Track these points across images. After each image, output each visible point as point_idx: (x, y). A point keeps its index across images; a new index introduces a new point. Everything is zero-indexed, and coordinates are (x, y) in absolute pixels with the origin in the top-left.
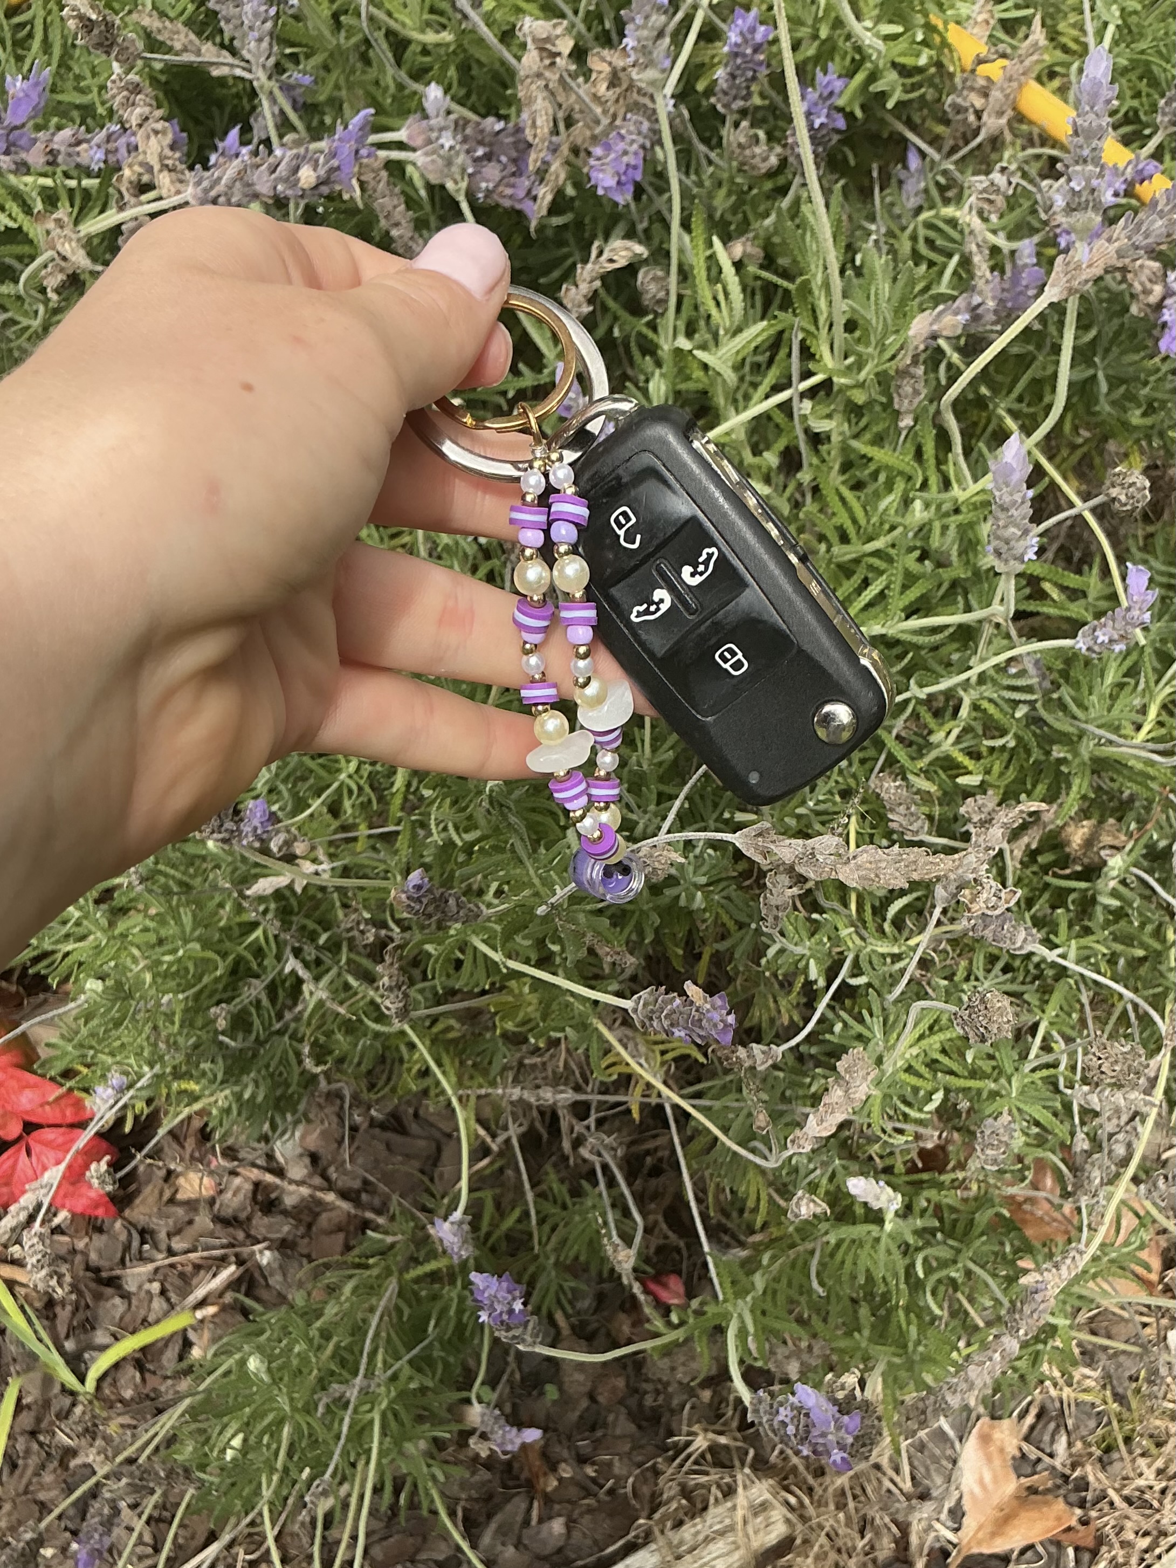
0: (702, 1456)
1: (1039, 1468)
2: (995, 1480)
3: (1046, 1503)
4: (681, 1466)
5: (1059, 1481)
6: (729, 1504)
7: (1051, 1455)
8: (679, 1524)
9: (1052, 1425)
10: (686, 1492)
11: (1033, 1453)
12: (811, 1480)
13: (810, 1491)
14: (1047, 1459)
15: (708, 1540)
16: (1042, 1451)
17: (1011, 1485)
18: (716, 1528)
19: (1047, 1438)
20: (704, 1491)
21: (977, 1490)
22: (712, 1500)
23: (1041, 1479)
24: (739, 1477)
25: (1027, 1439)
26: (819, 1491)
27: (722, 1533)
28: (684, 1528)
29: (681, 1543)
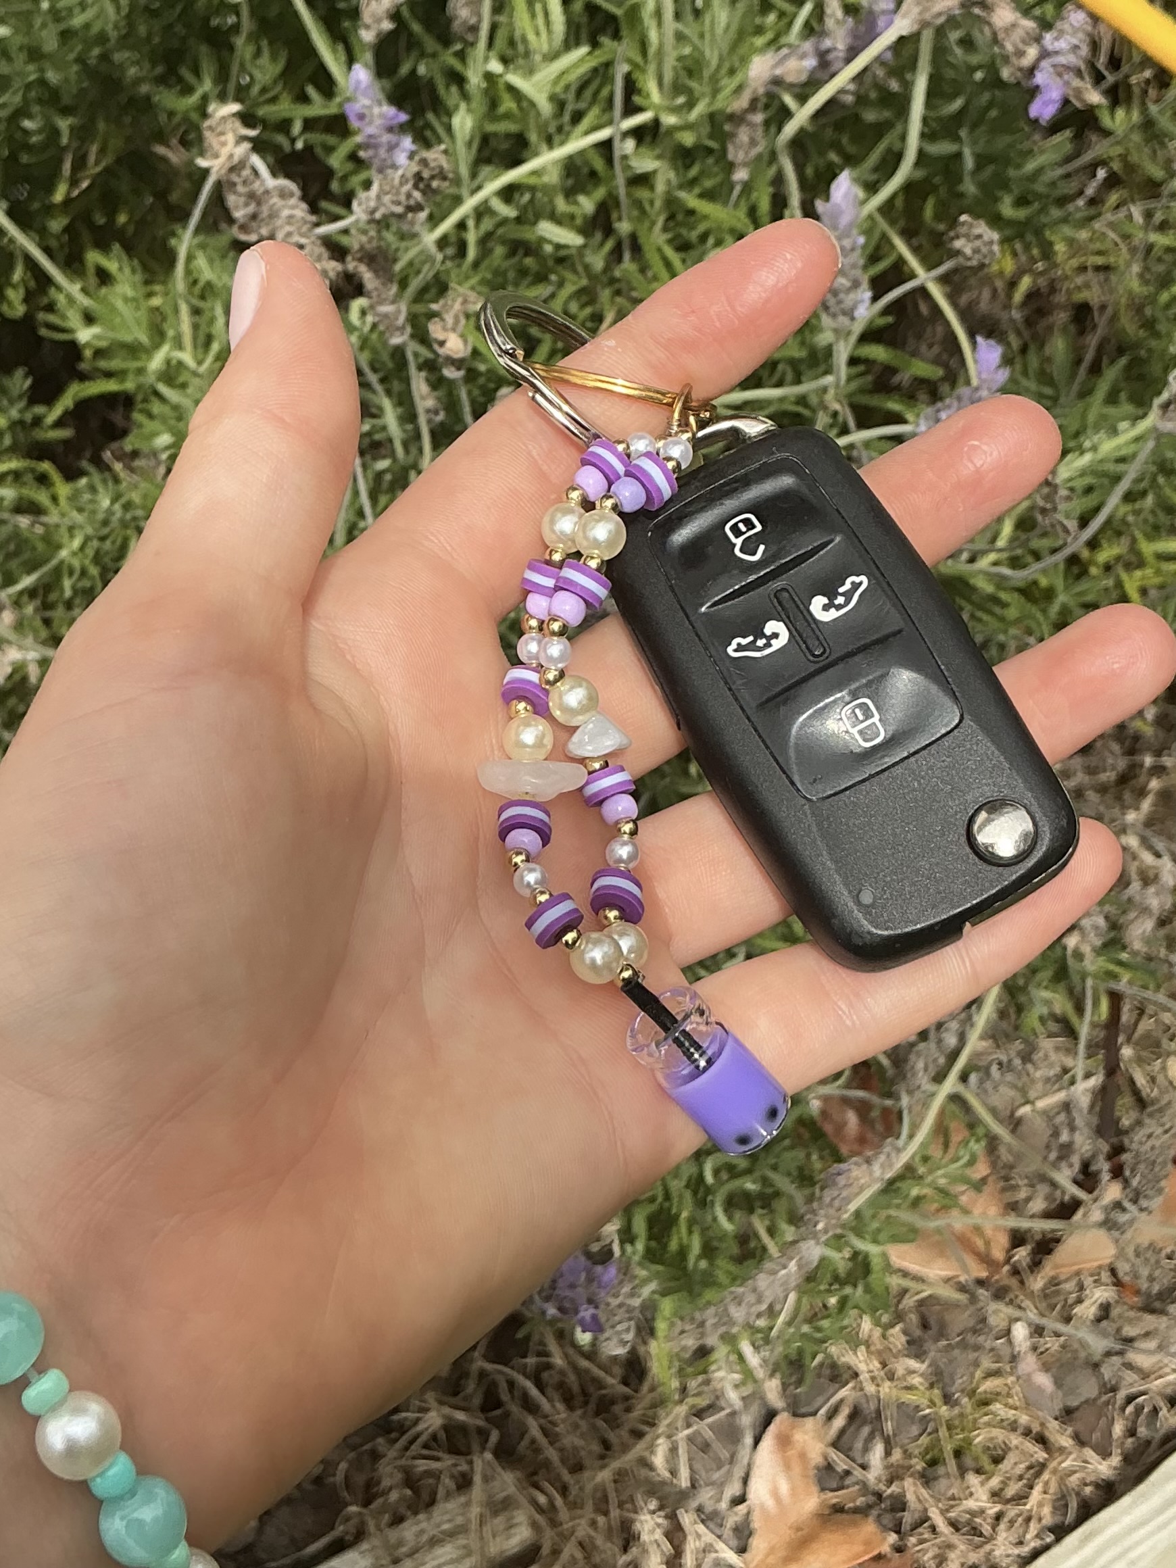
0: (434, 1437)
1: (848, 1481)
2: (793, 1491)
3: (854, 1524)
4: (406, 1449)
5: (871, 1499)
6: (462, 1499)
7: (864, 1467)
8: (398, 1520)
9: (866, 1430)
10: (410, 1481)
11: (841, 1463)
12: (566, 1477)
13: (564, 1490)
14: (858, 1473)
15: (434, 1542)
16: (853, 1460)
17: (812, 1502)
18: (446, 1527)
19: (859, 1445)
20: (431, 1481)
21: (770, 1503)
22: (441, 1492)
23: (849, 1496)
24: (478, 1465)
25: (835, 1444)
26: (574, 1491)
27: (452, 1534)
28: (405, 1524)
29: (400, 1543)
